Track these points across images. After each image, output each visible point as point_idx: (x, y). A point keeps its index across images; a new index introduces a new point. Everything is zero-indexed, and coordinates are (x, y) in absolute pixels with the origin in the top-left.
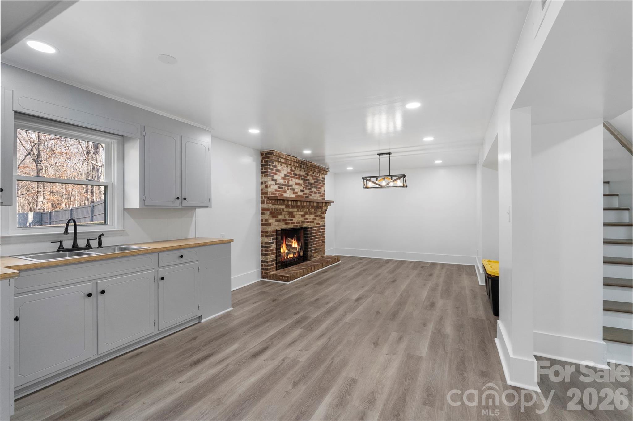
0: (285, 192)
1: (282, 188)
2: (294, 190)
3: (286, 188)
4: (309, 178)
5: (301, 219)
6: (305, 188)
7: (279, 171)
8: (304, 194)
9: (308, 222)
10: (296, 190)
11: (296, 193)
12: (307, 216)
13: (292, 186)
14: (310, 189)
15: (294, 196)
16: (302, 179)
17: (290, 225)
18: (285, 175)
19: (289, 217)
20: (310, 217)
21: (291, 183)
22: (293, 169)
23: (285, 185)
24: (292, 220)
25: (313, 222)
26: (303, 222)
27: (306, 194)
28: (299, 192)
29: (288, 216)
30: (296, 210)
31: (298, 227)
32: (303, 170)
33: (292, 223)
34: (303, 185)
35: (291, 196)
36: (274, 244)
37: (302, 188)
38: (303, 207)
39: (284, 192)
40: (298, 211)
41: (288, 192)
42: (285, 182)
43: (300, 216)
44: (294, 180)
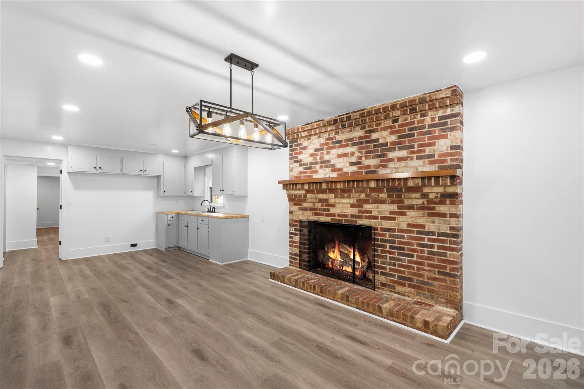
0: (316, 172)
1: (311, 168)
2: (333, 165)
3: (318, 166)
4: (374, 136)
5: (355, 211)
6: (363, 158)
7: (305, 148)
8: (359, 168)
9: (376, 218)
10: (338, 166)
11: (340, 169)
12: (367, 207)
13: (329, 161)
14: (379, 156)
15: (334, 175)
16: (354, 145)
17: (324, 217)
18: (316, 150)
19: (322, 206)
20: (379, 210)
21: (326, 157)
22: (333, 135)
23: (316, 163)
24: (328, 210)
25: (394, 219)
26: (353, 216)
27: (368, 167)
28: (346, 167)
29: (321, 204)
30: (332, 195)
31: (343, 223)
32: (358, 128)
33: (327, 215)
34: (357, 154)
35: (327, 176)
36: (297, 235)
37: (354, 159)
38: (349, 191)
39: (313, 173)
40: (336, 197)
41: (321, 171)
42: (316, 159)
43: (349, 206)
44: (333, 151)
